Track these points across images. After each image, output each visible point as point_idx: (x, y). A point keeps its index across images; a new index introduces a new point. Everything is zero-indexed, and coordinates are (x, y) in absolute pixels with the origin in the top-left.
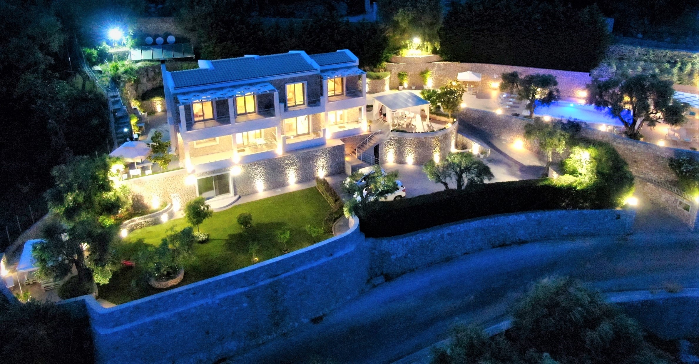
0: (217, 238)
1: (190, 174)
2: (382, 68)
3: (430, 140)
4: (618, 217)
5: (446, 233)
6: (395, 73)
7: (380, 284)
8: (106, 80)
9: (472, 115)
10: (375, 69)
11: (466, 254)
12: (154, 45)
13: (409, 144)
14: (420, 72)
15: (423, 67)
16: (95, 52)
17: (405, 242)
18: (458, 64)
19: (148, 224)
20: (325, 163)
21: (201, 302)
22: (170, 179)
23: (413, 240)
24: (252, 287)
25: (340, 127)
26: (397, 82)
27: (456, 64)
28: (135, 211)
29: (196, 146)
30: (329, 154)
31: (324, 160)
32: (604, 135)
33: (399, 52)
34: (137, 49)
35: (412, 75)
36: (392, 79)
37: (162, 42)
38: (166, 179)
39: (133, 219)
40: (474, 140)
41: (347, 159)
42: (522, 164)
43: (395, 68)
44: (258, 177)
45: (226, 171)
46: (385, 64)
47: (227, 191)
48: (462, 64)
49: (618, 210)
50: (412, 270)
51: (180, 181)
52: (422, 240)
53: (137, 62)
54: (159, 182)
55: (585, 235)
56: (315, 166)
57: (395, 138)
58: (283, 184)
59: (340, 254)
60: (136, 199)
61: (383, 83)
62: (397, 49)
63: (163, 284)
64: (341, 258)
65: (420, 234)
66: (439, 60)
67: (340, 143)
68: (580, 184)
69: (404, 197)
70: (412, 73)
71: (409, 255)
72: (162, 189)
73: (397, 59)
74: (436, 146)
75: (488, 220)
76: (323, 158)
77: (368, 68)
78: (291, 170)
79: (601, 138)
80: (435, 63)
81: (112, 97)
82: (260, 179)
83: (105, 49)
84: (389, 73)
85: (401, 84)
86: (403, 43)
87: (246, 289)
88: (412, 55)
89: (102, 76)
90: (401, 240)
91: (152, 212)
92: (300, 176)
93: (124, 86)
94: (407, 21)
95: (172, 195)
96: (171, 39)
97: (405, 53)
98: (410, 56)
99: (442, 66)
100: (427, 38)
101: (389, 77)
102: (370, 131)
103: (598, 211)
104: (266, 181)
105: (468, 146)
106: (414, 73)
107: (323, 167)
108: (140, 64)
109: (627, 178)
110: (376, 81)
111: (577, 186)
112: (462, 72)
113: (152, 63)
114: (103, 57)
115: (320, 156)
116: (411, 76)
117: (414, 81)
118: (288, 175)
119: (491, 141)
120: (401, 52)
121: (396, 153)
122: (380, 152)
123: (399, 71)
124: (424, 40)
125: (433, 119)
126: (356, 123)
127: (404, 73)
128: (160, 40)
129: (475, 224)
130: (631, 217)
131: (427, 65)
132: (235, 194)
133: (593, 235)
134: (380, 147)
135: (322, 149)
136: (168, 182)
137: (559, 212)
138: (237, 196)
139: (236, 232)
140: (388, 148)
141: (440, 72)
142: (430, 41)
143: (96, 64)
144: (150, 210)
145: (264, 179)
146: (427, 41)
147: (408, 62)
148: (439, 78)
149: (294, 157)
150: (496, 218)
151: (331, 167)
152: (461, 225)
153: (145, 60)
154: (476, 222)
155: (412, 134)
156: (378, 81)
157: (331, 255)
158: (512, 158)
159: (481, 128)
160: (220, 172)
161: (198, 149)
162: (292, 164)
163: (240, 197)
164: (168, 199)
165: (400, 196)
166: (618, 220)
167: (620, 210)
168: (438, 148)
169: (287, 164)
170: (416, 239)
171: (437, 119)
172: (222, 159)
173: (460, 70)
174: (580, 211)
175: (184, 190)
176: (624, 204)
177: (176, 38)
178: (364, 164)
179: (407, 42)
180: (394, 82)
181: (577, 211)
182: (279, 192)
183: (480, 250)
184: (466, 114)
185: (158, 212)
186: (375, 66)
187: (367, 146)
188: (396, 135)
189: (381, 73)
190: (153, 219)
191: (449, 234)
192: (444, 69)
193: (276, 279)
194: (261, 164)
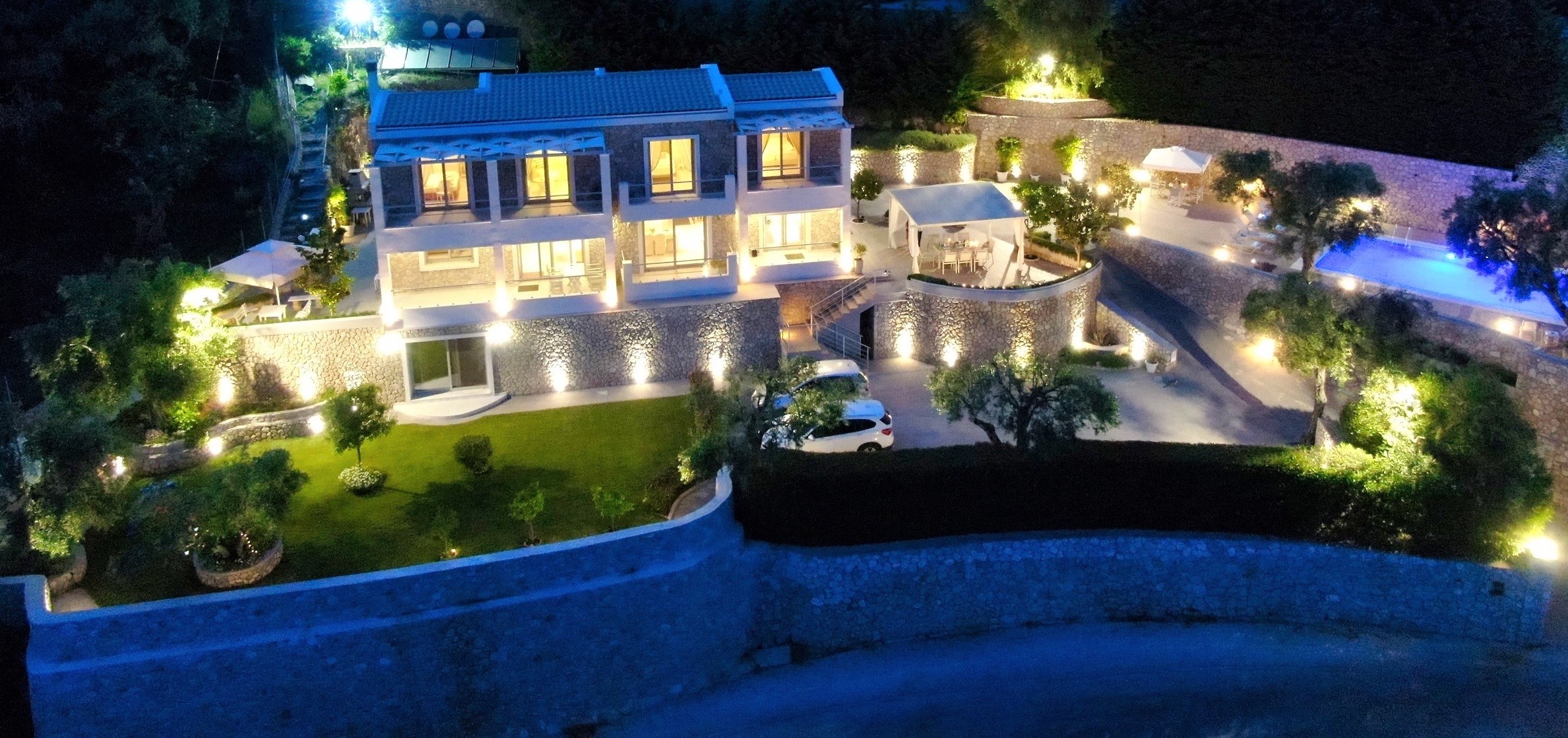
0: (400, 487)
1: (390, 329)
2: (956, 124)
3: (1004, 309)
4: (1498, 589)
5: (970, 560)
6: (990, 140)
7: (773, 667)
8: (311, 109)
9: (1153, 259)
10: (938, 126)
11: (1029, 624)
12: (440, 39)
13: (951, 315)
14: (1053, 140)
15: (1063, 127)
16: (306, 47)
17: (849, 568)
18: (1151, 126)
19: (276, 433)
20: (727, 340)
21: (274, 636)
22: (343, 335)
23: (873, 564)
24: (405, 620)
25: (789, 257)
26: (993, 162)
27: (1147, 126)
28: (260, 400)
29: (424, 267)
30: (739, 318)
31: (724, 332)
32: (1508, 345)
33: (1003, 87)
34: (399, 46)
35: (1033, 146)
36: (981, 153)
37: (458, 34)
38: (333, 335)
39: (244, 417)
40: (1139, 323)
41: (785, 335)
42: (1260, 402)
43: (991, 125)
44: (554, 354)
45: (476, 331)
46: (965, 114)
47: (480, 380)
48: (1165, 126)
49: (1494, 569)
50: (867, 645)
51: (366, 342)
52: (898, 569)
53: (393, 72)
54: (317, 341)
55: (1390, 628)
56: (703, 345)
57: (917, 297)
58: (618, 380)
59: (653, 571)
60: (263, 372)
61: (956, 161)
62: (998, 80)
63: (218, 578)
64: (655, 583)
65: (895, 553)
66: (1106, 112)
67: (772, 293)
68: (1376, 477)
69: (890, 447)
70: (1032, 142)
71: (862, 603)
72: (323, 356)
73: (998, 104)
74: (1022, 328)
75: (1095, 541)
76: (722, 326)
77: (921, 121)
78: (637, 346)
79: (1496, 354)
80: (1095, 120)
81: (306, 144)
82: (560, 360)
83: (331, 40)
84: (974, 137)
85: (1003, 168)
86: (1009, 65)
87: (387, 622)
88: (1036, 96)
89: (310, 99)
90: (839, 560)
91: (292, 407)
92: (663, 365)
93: (347, 122)
94: (1015, 11)
95: (346, 374)
96: (476, 27)
97: (1021, 91)
98: (1028, 99)
99: (1112, 130)
100: (1069, 55)
101: (972, 146)
102: (860, 274)
103: (1431, 562)
104: (574, 366)
105: (1120, 336)
106: (1040, 143)
107: (722, 349)
108: (396, 79)
109: (1523, 479)
110: (936, 153)
111: (1365, 479)
112: (1162, 147)
113: (423, 78)
114: (324, 57)
115: (714, 321)
116: (1031, 147)
117: (1038, 163)
118: (632, 359)
119: (1192, 332)
120: (1007, 88)
121: (918, 334)
122: (875, 327)
123: (1002, 134)
124: (1062, 60)
125: (1041, 259)
126: (833, 249)
127: (1011, 141)
128: (452, 27)
129: (1054, 547)
130: (1537, 595)
131: (1072, 124)
132: (498, 390)
133: (1415, 631)
134: (876, 314)
135: (719, 305)
136: (337, 343)
137: (1312, 549)
138: (502, 395)
139: (447, 479)
140: (898, 321)
141: (1105, 144)
142: (1079, 64)
143: (307, 72)
144: (293, 401)
145: (568, 360)
146: (1070, 63)
147: (1025, 112)
148: (1103, 158)
149: (645, 315)
150: (1121, 540)
151: (743, 351)
152: (1017, 544)
153: (408, 71)
154: (1059, 542)
155: (957, 292)
156: (941, 154)
157: (632, 570)
158: (1236, 384)
159: (1174, 294)
160: (460, 333)
161: (428, 272)
162: (641, 332)
163: (508, 397)
164: (338, 381)
165: (876, 445)
166: (1497, 597)
167: (1504, 570)
168: (1026, 334)
169: (627, 331)
170: (883, 565)
171: (1051, 260)
172: (468, 303)
173: (1160, 141)
174: (1376, 555)
175: (374, 365)
176: (1515, 554)
177: (487, 27)
178: (826, 352)
179: (1022, 63)
180: (987, 160)
181: (1368, 555)
182: (603, 396)
183: (1071, 620)
184: (1137, 254)
185: (304, 409)
186: (938, 118)
187: (843, 310)
188: (917, 287)
189: (950, 137)
190: (290, 422)
191: (978, 564)
192: (1117, 137)
193: (473, 608)
194: (561, 325)
